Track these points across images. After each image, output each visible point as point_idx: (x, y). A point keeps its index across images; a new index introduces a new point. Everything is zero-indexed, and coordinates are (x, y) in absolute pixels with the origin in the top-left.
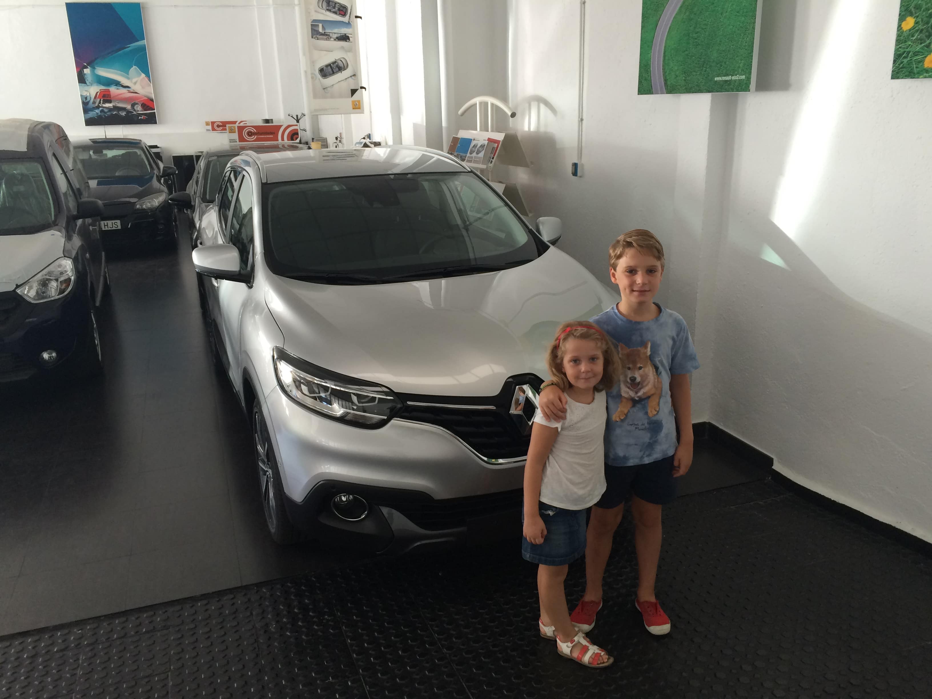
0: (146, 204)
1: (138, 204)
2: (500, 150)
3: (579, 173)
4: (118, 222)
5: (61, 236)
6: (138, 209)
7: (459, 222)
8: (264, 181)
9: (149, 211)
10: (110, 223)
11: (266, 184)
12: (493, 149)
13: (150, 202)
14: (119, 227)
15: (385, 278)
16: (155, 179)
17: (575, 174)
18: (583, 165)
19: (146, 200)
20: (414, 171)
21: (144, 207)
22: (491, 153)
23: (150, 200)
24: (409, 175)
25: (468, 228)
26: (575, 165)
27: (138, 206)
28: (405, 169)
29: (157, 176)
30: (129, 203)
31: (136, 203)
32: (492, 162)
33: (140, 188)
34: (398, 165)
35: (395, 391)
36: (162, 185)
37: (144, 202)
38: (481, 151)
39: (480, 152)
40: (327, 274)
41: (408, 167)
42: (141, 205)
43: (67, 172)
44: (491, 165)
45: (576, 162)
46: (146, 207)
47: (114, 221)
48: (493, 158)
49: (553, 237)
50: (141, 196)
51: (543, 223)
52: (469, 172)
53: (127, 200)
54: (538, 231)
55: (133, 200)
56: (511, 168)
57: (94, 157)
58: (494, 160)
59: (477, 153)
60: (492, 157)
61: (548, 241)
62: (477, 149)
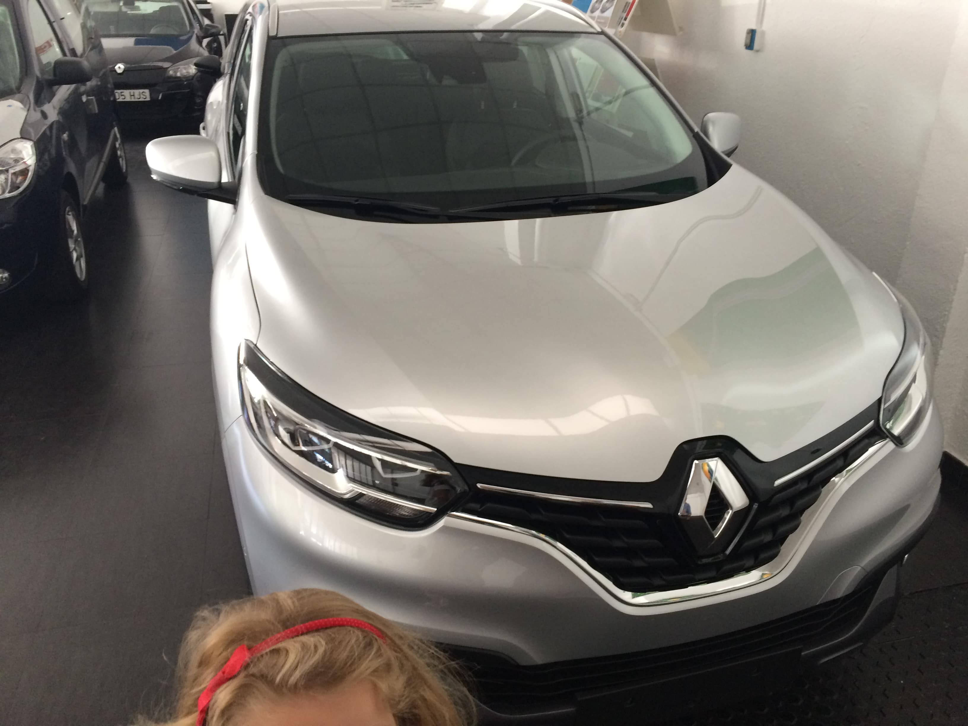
0: (181, 71)
1: (171, 70)
2: (636, 9)
3: (756, 46)
4: (147, 92)
5: (22, 108)
6: (171, 77)
7: (571, 113)
8: (273, 33)
9: (184, 79)
10: (137, 92)
11: (275, 38)
12: (625, 6)
13: (185, 69)
14: (148, 99)
15: (453, 211)
16: (194, 40)
17: (750, 46)
18: (763, 33)
19: (181, 65)
20: (513, 27)
21: (179, 74)
22: (623, 12)
23: (186, 66)
24: (505, 35)
25: (582, 121)
26: (752, 33)
27: (171, 73)
28: (499, 24)
29: (198, 37)
30: (161, 68)
31: (169, 69)
32: (623, 25)
33: (175, 52)
34: (486, 18)
35: (456, 460)
36: (203, 48)
37: (179, 68)
38: (609, 8)
39: (607, 9)
40: (356, 199)
41: (502, 21)
42: (176, 72)
43: (54, 22)
44: (622, 29)
45: (753, 27)
46: (181, 74)
47: (141, 91)
48: (625, 19)
49: (728, 146)
50: (174, 60)
51: (714, 123)
52: (598, 33)
53: (160, 64)
54: (706, 133)
55: (166, 65)
56: (645, 35)
57: (124, 9)
58: (626, 22)
59: (603, 11)
60: (623, 19)
61: (723, 152)
62: (601, 6)
